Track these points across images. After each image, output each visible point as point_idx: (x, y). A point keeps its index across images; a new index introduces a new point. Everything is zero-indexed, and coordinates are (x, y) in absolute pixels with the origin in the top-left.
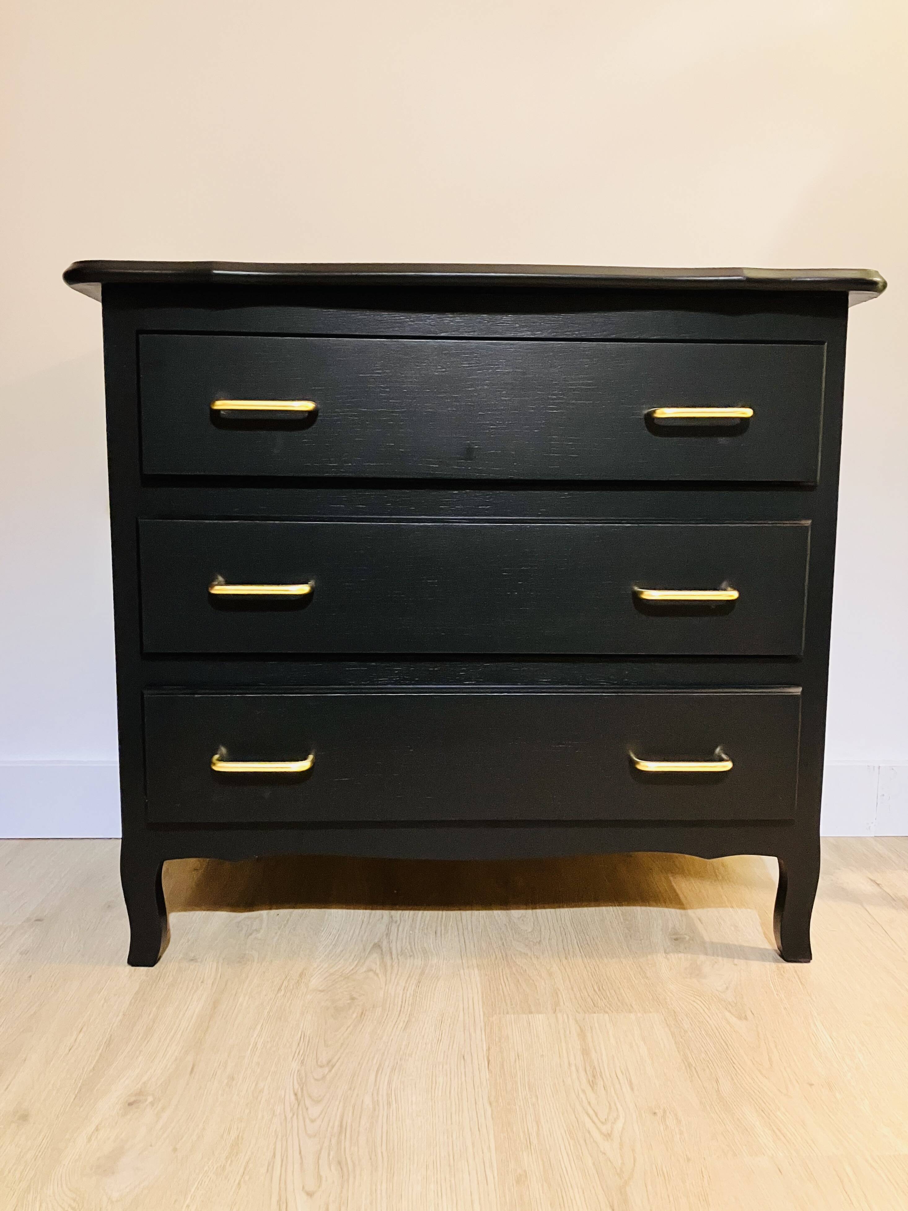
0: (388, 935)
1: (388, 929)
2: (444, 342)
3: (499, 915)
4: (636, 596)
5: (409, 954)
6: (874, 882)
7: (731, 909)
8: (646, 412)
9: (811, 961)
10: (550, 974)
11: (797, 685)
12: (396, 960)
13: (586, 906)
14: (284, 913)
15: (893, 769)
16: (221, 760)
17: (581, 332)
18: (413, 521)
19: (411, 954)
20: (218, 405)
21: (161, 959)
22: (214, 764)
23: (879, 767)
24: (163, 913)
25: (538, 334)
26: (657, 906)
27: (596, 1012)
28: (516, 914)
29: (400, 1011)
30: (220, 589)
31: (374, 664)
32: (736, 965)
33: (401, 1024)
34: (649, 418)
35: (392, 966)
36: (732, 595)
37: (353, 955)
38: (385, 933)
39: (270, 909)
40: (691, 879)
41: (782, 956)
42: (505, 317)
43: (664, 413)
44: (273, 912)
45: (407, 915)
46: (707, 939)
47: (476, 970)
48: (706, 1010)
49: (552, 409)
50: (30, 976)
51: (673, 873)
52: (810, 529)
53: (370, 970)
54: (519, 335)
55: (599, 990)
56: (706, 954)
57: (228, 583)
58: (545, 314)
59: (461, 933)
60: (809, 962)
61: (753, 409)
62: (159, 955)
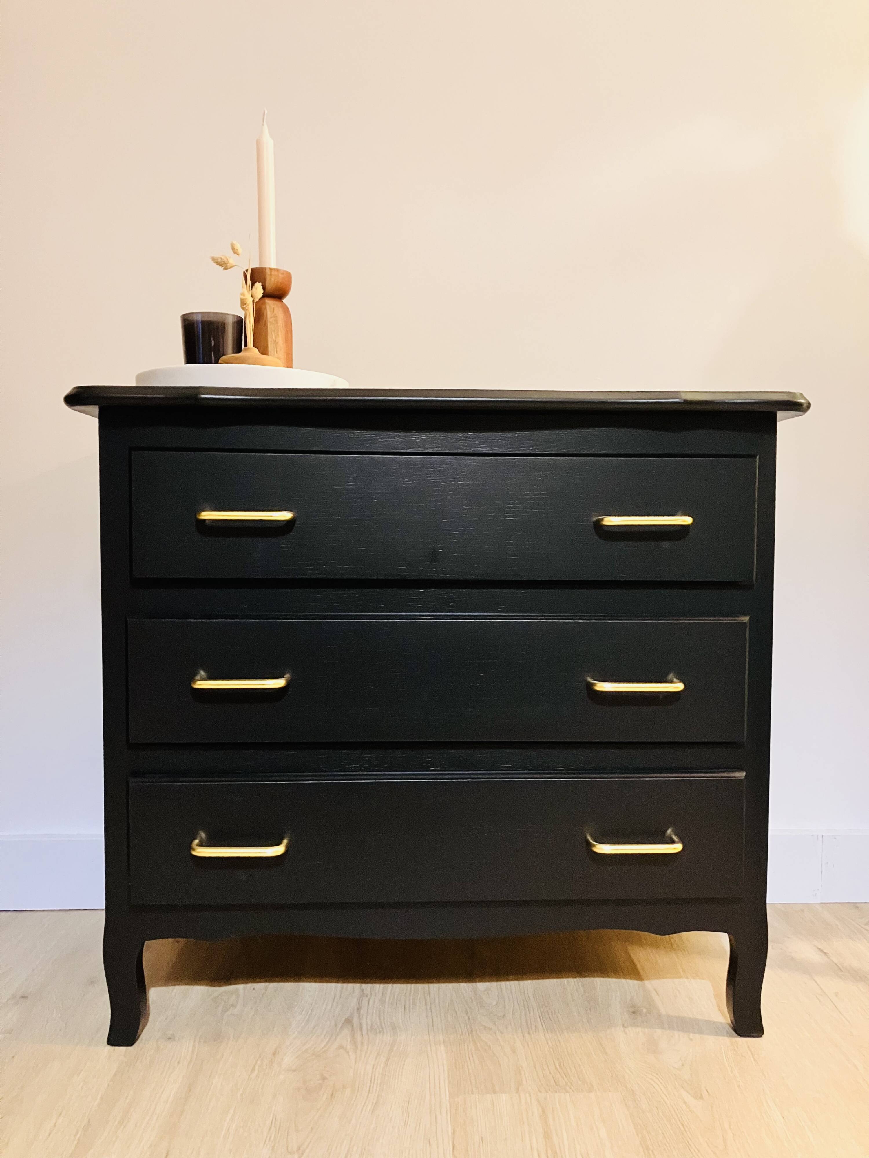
0: (359, 1009)
1: (359, 1002)
2: (411, 458)
3: (464, 988)
4: (589, 687)
5: (379, 1029)
6: (821, 950)
7: (686, 980)
8: (595, 519)
9: (763, 1036)
10: (514, 1051)
11: (740, 769)
12: (366, 1036)
13: (548, 978)
14: (260, 987)
15: (835, 838)
16: (201, 845)
17: (534, 447)
18: (384, 617)
19: (381, 1029)
20: (204, 516)
21: (140, 1038)
22: (194, 850)
23: (823, 836)
24: (142, 989)
25: (496, 450)
26: (617, 977)
27: (558, 1091)
28: (481, 986)
29: (369, 1091)
30: (202, 684)
31: (344, 751)
32: (691, 1040)
33: (370, 1106)
34: (598, 526)
35: (362, 1043)
36: (678, 686)
37: (325, 1032)
38: (356, 1008)
39: (247, 983)
40: (648, 948)
41: (735, 1030)
42: (465, 435)
43: (611, 521)
44: (250, 986)
45: (378, 988)
46: (663, 1012)
47: (442, 1046)
48: (662, 1088)
49: (509, 516)
50: (13, 1057)
51: (631, 943)
52: (748, 625)
53: (341, 1047)
54: (479, 450)
55: (560, 1066)
56: (663, 1028)
57: (210, 678)
58: (502, 432)
59: (429, 1007)
60: (761, 1036)
61: (692, 518)
62: (139, 1033)
